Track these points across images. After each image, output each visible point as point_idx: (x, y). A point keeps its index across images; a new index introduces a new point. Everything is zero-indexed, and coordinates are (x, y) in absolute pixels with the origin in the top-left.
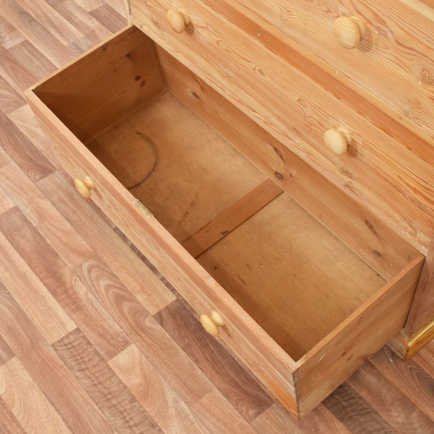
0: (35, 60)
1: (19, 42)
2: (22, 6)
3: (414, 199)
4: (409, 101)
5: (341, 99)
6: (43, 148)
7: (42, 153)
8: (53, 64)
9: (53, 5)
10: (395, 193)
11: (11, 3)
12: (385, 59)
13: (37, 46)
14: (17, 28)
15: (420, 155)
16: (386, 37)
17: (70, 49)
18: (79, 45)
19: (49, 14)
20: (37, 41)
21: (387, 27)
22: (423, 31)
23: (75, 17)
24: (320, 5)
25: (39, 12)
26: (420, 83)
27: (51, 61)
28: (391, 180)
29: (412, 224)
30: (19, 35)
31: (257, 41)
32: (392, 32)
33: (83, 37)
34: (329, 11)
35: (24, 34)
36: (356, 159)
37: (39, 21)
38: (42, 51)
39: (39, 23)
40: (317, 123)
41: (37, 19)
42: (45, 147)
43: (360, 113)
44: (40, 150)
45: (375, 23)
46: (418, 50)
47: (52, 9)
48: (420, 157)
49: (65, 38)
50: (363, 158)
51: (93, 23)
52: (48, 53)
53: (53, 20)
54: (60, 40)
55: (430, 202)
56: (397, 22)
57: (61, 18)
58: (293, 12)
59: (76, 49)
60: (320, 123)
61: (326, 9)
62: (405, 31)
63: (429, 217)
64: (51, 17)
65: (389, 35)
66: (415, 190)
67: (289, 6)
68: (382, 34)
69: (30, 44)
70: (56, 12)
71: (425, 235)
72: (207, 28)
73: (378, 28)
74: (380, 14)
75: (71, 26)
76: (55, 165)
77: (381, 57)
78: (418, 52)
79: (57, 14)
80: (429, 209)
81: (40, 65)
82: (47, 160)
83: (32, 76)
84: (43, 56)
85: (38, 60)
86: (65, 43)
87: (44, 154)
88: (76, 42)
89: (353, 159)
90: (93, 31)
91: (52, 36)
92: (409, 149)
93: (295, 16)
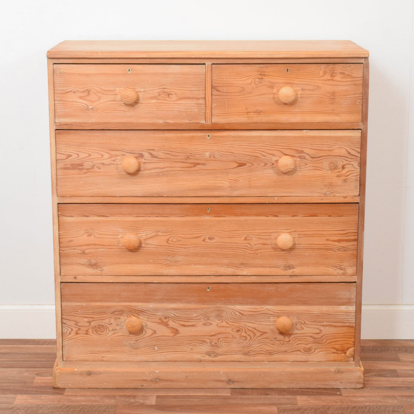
3: (339, 247)
4: (325, 186)
5: (279, 216)
10: (326, 253)
12: (305, 171)
15: (337, 215)
16: (305, 159)
21: (304, 153)
22: (326, 144)
24: (259, 164)
26: (329, 172)
28: (322, 247)
29: (342, 267)
31: (207, 217)
32: (308, 154)
34: (266, 164)
36: (295, 250)
40: (262, 246)
43: (294, 216)
45: (297, 155)
46: (324, 155)
48: (338, 216)
50: (301, 245)
55: (349, 242)
56: (310, 147)
58: (239, 179)
60: (264, 244)
61: (264, 164)
62: (316, 149)
63: (352, 252)
65: (307, 156)
66: (339, 241)
67: (235, 177)
68: (302, 159)
71: (352, 267)
72: (157, 235)
73: (300, 157)
74: (299, 149)
77: (304, 171)
78: (325, 156)
80: (349, 247)
89: (294, 252)
92: (330, 216)
93: (241, 181)
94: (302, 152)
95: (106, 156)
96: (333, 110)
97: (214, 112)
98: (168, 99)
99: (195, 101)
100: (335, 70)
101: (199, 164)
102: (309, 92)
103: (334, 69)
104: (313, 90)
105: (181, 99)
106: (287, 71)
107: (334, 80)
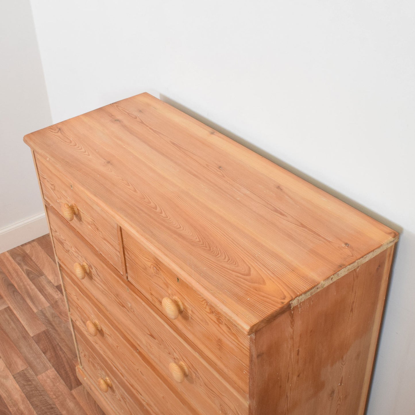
0: (12, 323)
1: (3, 308)
2: (10, 279)
6: (5, 396)
7: (4, 400)
8: (24, 327)
9: (32, 280)
11: (3, 277)
12: (201, 391)
13: (15, 312)
14: (4, 296)
16: (200, 380)
17: (38, 315)
18: (45, 312)
19: (28, 287)
20: (16, 308)
21: (199, 374)
22: (216, 383)
23: (46, 290)
25: (21, 284)
27: (23, 325)
30: (4, 302)
31: (137, 354)
33: (49, 306)
35: (8, 302)
37: (20, 292)
38: (18, 316)
39: (20, 294)
41: (19, 291)
42: (7, 395)
44: (3, 398)
45: (192, 369)
47: (30, 283)
49: (36, 307)
51: (58, 295)
52: (22, 318)
53: (30, 291)
54: (32, 308)
56: (202, 372)
57: (36, 290)
58: (152, 347)
59: (42, 315)
61: (168, 352)
64: (29, 288)
68: (197, 377)
69: (11, 310)
70: (33, 285)
72: (110, 336)
73: (195, 373)
74: (194, 365)
75: (41, 297)
76: (11, 411)
77: (199, 389)
78: (216, 394)
79: (33, 287)
81: (15, 327)
82: (6, 406)
83: (8, 336)
84: (18, 320)
85: (14, 322)
86: (35, 310)
87: (6, 401)
88: (43, 310)
90: (56, 301)
91: (27, 304)
93: (153, 349)
94: (197, 371)
95: (73, 249)
96: (221, 358)
97: (128, 271)
98: (97, 231)
99: (114, 250)
100: (221, 318)
101: (125, 307)
102: (197, 319)
103: (220, 316)
104: (201, 320)
105: (105, 239)
106: (178, 281)
107: (219, 326)
